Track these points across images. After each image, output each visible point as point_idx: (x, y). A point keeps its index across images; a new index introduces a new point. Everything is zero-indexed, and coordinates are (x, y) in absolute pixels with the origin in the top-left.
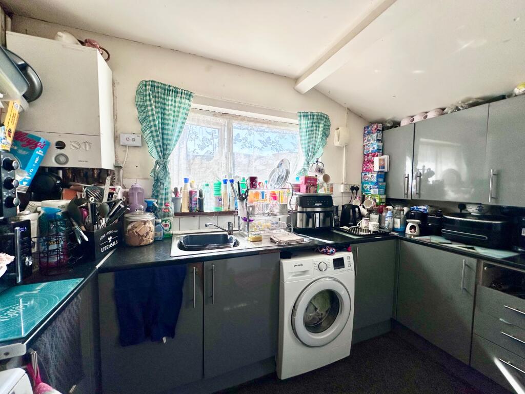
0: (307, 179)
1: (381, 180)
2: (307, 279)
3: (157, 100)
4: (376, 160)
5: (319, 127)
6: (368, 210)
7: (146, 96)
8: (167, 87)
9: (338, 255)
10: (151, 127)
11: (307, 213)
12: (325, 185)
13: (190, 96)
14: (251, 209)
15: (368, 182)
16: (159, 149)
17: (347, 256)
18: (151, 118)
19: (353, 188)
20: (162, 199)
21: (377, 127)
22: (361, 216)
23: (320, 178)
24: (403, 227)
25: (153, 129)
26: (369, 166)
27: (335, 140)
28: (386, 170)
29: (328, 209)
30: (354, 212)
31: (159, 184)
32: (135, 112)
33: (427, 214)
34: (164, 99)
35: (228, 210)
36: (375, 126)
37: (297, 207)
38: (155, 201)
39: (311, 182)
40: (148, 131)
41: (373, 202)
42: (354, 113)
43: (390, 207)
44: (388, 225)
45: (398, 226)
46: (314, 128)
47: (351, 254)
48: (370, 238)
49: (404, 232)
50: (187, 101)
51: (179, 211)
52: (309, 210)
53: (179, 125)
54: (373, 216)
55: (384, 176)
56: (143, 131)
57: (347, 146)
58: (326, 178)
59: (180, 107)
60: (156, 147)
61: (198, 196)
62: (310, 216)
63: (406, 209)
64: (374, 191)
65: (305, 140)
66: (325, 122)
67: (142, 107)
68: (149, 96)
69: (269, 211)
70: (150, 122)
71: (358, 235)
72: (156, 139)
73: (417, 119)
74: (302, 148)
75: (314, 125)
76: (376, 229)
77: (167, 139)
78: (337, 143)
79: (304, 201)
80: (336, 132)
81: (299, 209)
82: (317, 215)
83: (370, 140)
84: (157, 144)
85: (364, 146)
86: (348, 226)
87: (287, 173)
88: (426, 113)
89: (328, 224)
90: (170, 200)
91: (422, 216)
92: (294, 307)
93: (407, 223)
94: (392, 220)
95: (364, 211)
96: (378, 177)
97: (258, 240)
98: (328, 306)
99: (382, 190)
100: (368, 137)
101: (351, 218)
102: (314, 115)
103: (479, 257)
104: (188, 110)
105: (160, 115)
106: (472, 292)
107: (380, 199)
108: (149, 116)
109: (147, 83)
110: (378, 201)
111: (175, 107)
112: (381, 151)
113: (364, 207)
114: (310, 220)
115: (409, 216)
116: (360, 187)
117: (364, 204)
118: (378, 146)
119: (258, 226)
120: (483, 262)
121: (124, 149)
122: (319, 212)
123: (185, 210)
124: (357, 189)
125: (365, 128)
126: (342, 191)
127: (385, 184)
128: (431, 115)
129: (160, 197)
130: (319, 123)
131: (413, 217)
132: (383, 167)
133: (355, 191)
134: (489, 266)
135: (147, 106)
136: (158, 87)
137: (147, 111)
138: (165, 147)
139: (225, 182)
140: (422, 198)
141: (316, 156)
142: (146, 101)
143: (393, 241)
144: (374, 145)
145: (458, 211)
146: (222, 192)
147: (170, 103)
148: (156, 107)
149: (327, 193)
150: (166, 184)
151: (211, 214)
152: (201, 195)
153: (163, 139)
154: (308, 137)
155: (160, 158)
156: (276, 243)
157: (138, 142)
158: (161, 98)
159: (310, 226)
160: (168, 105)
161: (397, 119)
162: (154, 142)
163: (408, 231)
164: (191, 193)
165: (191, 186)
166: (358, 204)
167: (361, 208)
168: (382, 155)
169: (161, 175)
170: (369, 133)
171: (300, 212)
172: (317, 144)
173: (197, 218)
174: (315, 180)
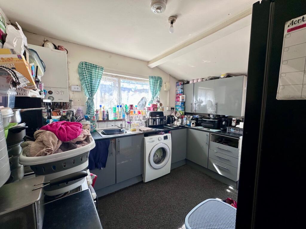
0: (153, 105)
1: (183, 105)
2: (154, 144)
3: (88, 71)
4: (181, 97)
5: (158, 82)
6: (177, 117)
7: (83, 69)
8: (92, 65)
9: (165, 135)
10: (86, 83)
11: (153, 119)
12: (160, 107)
13: (102, 69)
14: (131, 118)
15: (178, 106)
16: (90, 93)
17: (169, 135)
18: (86, 79)
19: (172, 108)
20: (91, 115)
21: (181, 83)
22: (175, 120)
23: (159, 105)
24: (190, 124)
25: (87, 84)
26: (178, 99)
27: (164, 88)
28: (184, 101)
29: (162, 117)
30: (172, 118)
31: (90, 108)
32: (78, 76)
33: (198, 118)
34: (91, 70)
35: (119, 119)
36: (180, 83)
37: (149, 117)
38: (88, 116)
39: (155, 106)
40: (84, 84)
41: (179, 114)
42: (172, 76)
43: (186, 116)
44: (185, 123)
45: (188, 123)
46: (156, 83)
47: (170, 134)
48: (177, 128)
49: (190, 126)
50: (101, 71)
51: (98, 120)
52: (154, 118)
53: (98, 82)
54: (180, 120)
55: (184, 103)
56: (82, 85)
57: (169, 90)
58: (161, 105)
59: (98, 74)
60: (88, 92)
61: (106, 113)
62: (155, 120)
63: (191, 117)
64: (180, 110)
65: (152, 88)
66: (160, 80)
67: (81, 74)
68: (85, 69)
69: (138, 118)
70: (85, 80)
71: (173, 127)
72: (88, 88)
73: (195, 81)
74: (151, 91)
75: (156, 81)
76: (180, 125)
77: (93, 88)
78: (165, 90)
79: (152, 114)
80: (165, 84)
81: (150, 117)
82: (157, 120)
83: (178, 88)
84: (89, 90)
85: (176, 90)
86: (170, 124)
87: (146, 103)
88: (198, 79)
89: (162, 123)
90: (95, 115)
91: (197, 119)
92: (150, 154)
93: (191, 122)
94: (186, 121)
95: (176, 118)
96: (182, 103)
97: (135, 130)
98: (162, 154)
99: (183, 109)
100: (177, 87)
101: (171, 120)
102: (155, 78)
103: (210, 132)
104: (102, 75)
105: (89, 77)
106: (208, 144)
107: (182, 113)
108: (84, 78)
109: (83, 63)
110: (181, 113)
111: (96, 74)
112: (183, 93)
113: (176, 116)
114: (155, 122)
115: (192, 119)
116: (175, 108)
117: (176, 115)
118: (181, 91)
119: (134, 125)
120: (211, 133)
121: (73, 92)
122: (158, 119)
123: (101, 119)
124: (174, 109)
125: (177, 83)
126: (167, 109)
127: (184, 106)
128: (199, 81)
129: (91, 114)
130: (158, 81)
131: (193, 120)
132: (183, 100)
133: (173, 110)
134: (213, 135)
135: (83, 73)
136: (88, 65)
137: (84, 76)
138: (92, 92)
139: (118, 106)
140: (196, 112)
141: (157, 95)
142: (83, 71)
143: (186, 129)
144: (180, 91)
145: (208, 117)
146: (117, 110)
147: (94, 72)
148: (88, 74)
149: (162, 111)
150: (93, 108)
151: (112, 121)
152: (107, 113)
153: (91, 88)
154: (153, 87)
155: (90, 97)
156: (142, 131)
157: (80, 89)
158: (90, 70)
159: (155, 124)
160: (93, 73)
161: (188, 80)
162: (87, 89)
163: (191, 125)
164: (103, 112)
165: (103, 109)
166: (174, 115)
167: (175, 117)
168: (183, 95)
169: (91, 104)
170: (178, 85)
171: (151, 119)
172: (157, 90)
173: (106, 122)
174: (156, 105)
